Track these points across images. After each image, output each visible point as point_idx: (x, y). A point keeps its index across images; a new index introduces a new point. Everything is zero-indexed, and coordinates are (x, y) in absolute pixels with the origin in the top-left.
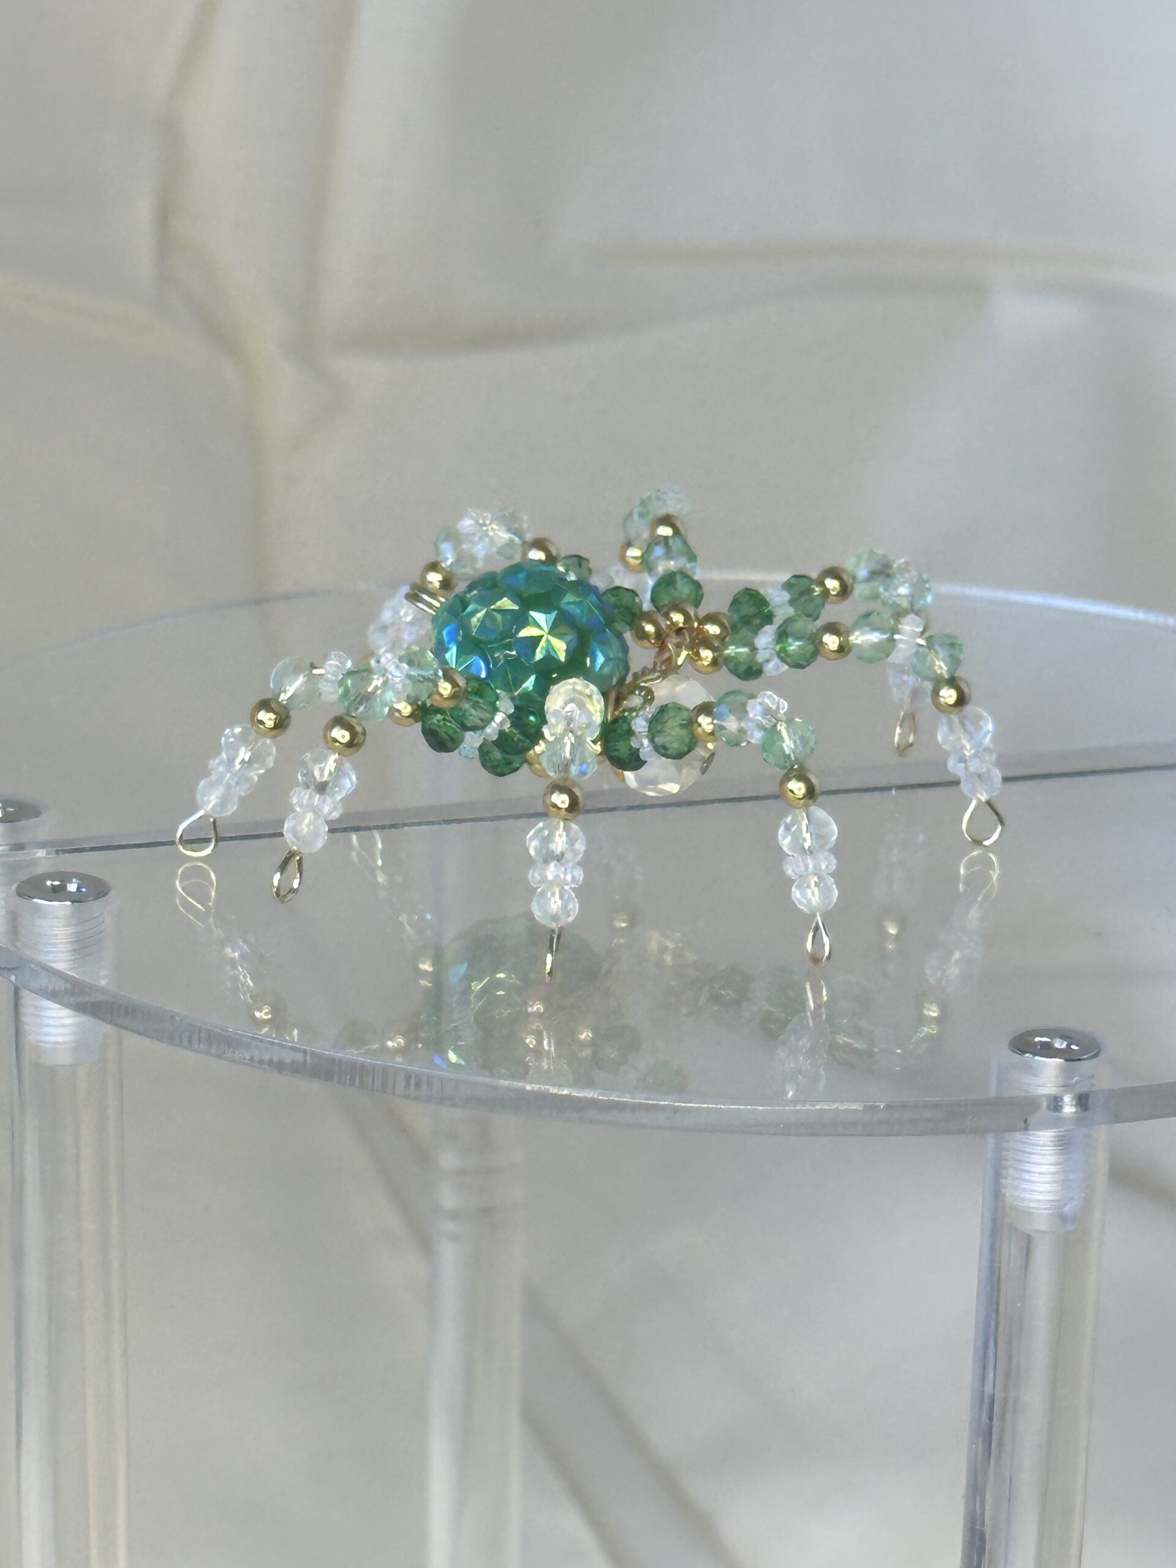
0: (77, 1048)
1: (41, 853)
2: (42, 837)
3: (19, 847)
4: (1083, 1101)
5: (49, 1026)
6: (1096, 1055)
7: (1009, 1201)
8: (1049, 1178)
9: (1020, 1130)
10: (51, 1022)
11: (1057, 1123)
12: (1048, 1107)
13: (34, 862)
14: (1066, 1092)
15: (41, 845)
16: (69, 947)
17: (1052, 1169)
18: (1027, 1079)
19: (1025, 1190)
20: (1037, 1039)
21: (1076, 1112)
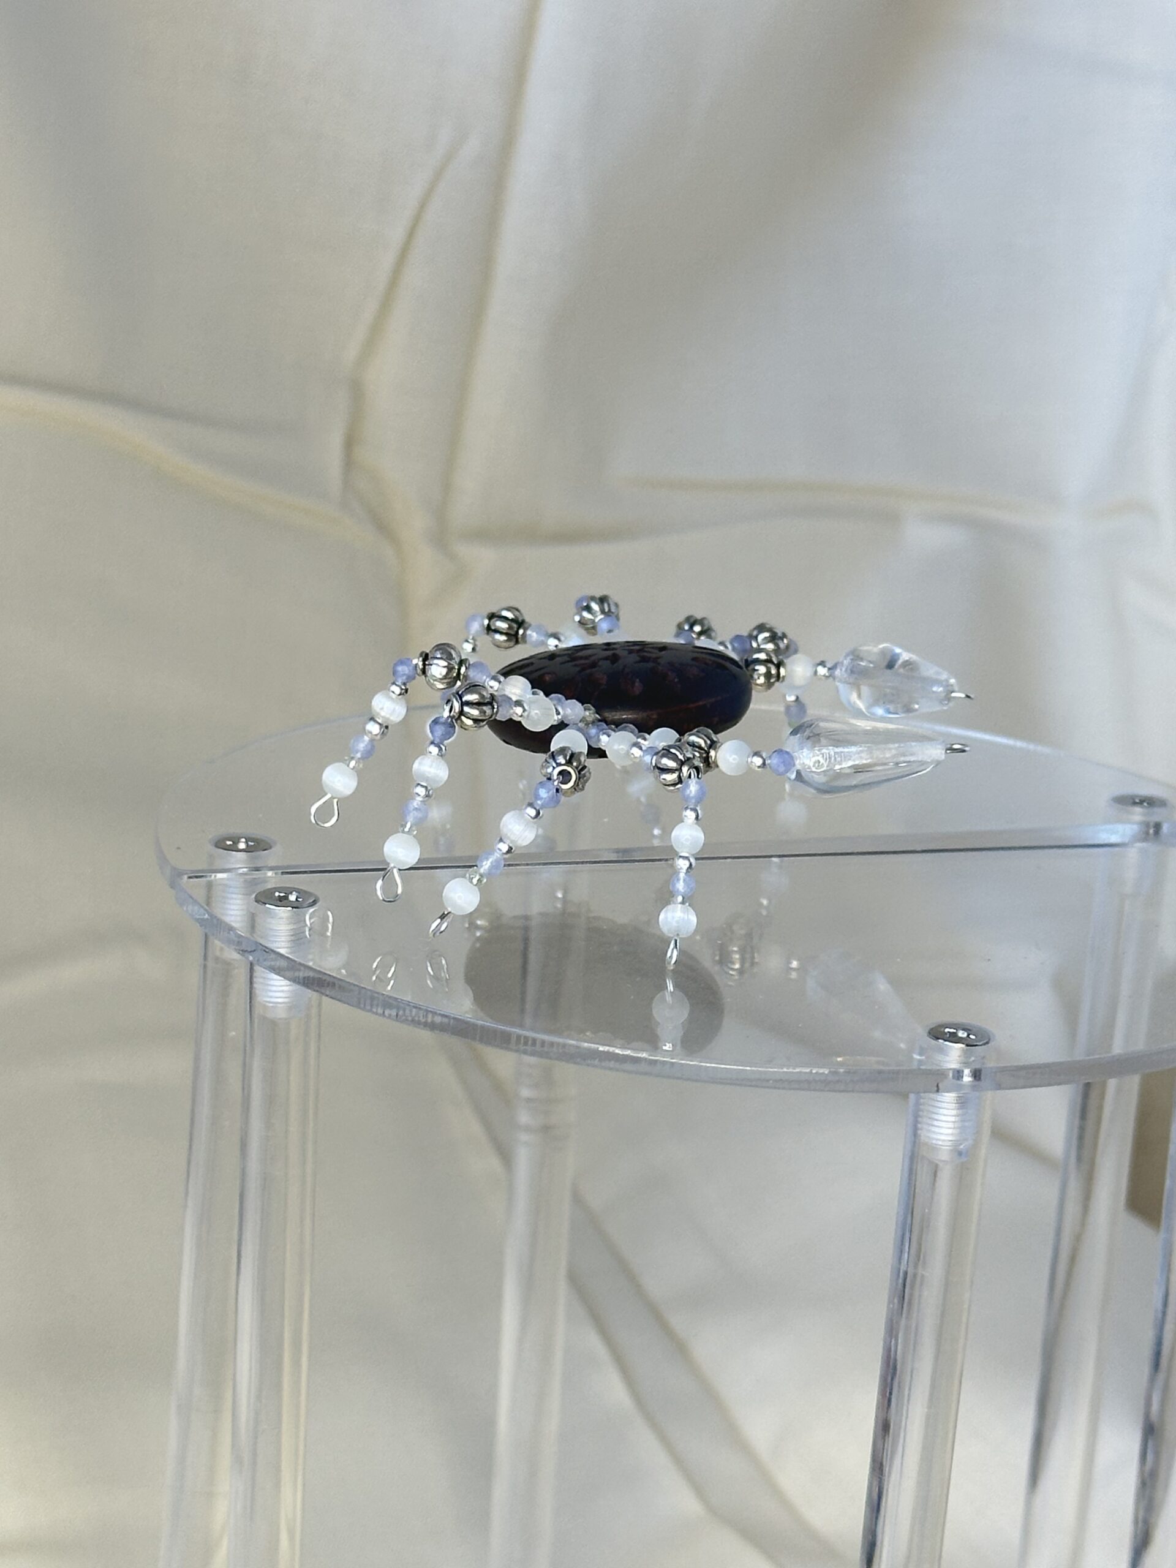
0: (292, 1007)
1: (270, 874)
2: (272, 863)
3: (257, 869)
4: (977, 1075)
5: (271, 991)
6: (987, 1043)
7: (923, 1139)
8: (951, 1125)
9: (933, 1093)
10: (274, 988)
11: (958, 1088)
12: (954, 1077)
13: (265, 880)
14: (967, 1067)
15: (271, 869)
16: (289, 938)
17: (953, 1119)
18: (939, 1057)
19: (934, 1132)
20: (947, 1030)
21: (973, 1081)
